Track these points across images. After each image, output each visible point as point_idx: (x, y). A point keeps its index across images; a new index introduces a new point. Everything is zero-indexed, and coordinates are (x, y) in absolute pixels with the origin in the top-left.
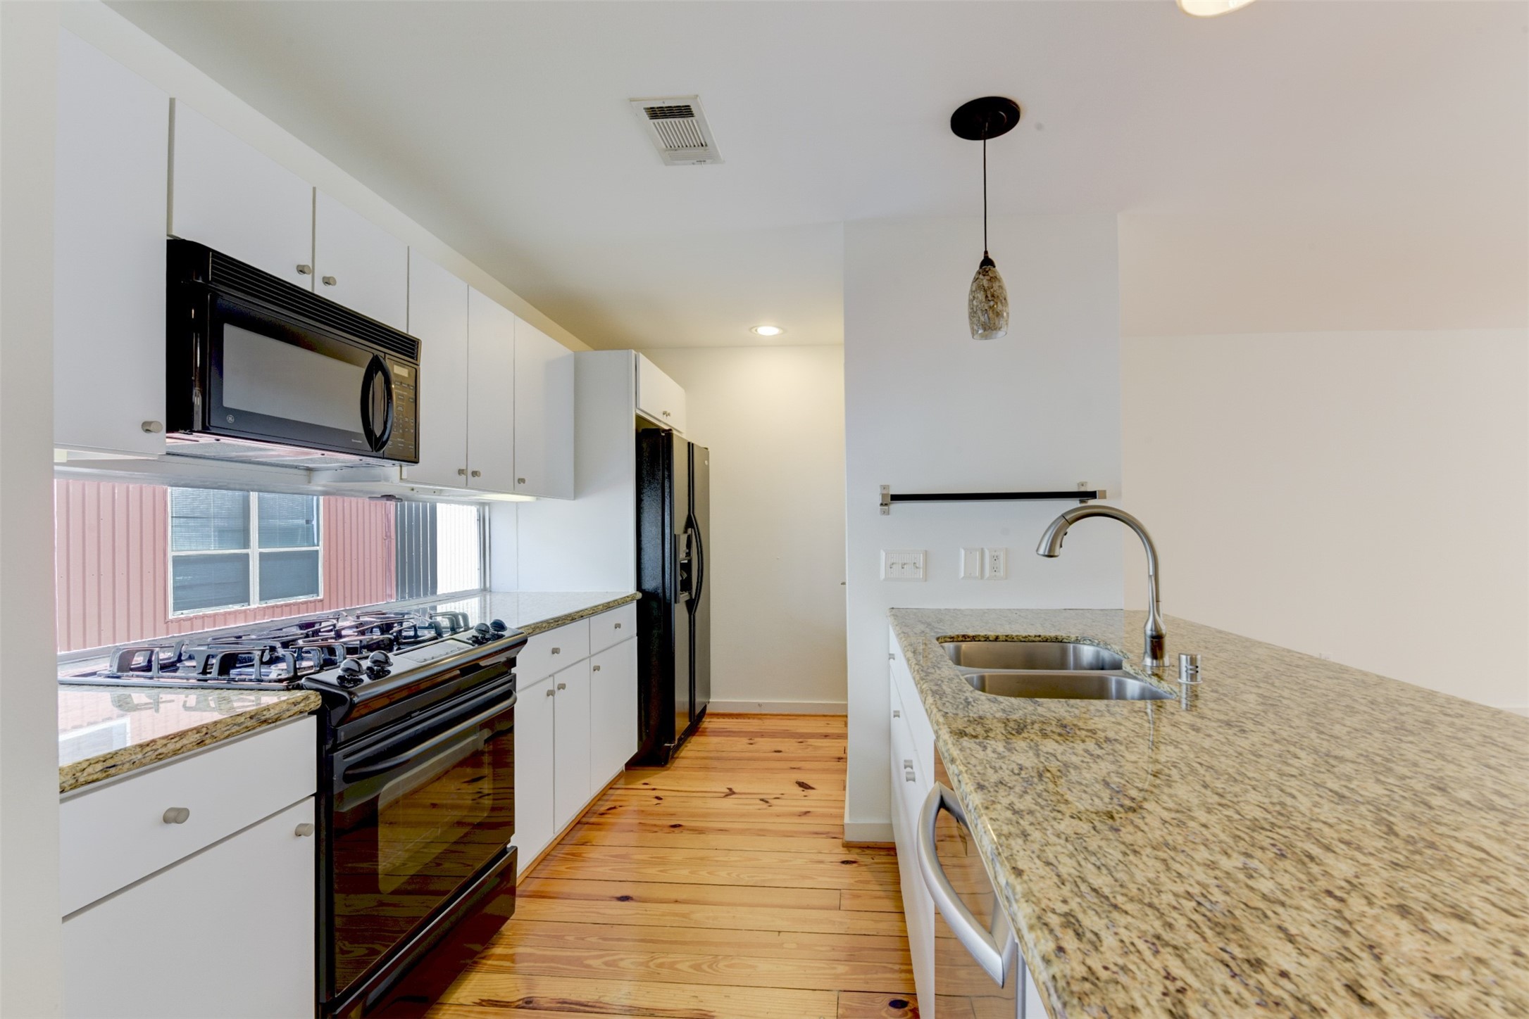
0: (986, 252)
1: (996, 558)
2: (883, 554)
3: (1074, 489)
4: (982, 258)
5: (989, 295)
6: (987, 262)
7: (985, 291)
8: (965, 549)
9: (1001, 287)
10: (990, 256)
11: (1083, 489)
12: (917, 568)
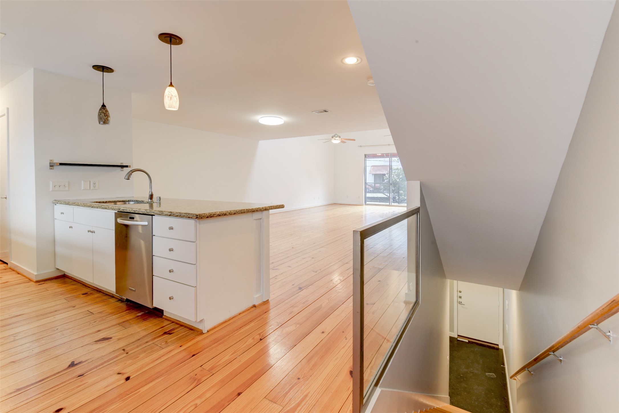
0: (103, 103)
1: (94, 184)
2: (51, 183)
3: (120, 164)
4: (102, 104)
5: (106, 115)
6: (104, 106)
7: (104, 113)
8: (83, 181)
9: (109, 113)
10: (105, 104)
11: (122, 165)
12: (65, 187)
